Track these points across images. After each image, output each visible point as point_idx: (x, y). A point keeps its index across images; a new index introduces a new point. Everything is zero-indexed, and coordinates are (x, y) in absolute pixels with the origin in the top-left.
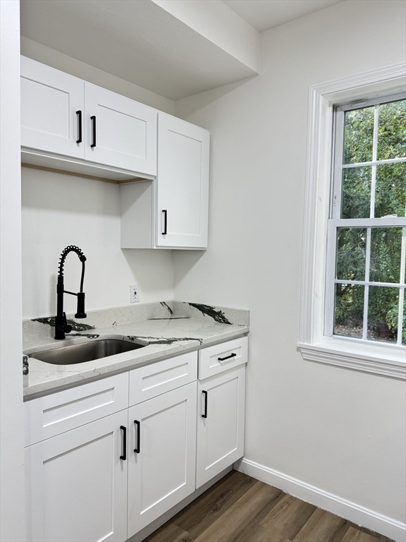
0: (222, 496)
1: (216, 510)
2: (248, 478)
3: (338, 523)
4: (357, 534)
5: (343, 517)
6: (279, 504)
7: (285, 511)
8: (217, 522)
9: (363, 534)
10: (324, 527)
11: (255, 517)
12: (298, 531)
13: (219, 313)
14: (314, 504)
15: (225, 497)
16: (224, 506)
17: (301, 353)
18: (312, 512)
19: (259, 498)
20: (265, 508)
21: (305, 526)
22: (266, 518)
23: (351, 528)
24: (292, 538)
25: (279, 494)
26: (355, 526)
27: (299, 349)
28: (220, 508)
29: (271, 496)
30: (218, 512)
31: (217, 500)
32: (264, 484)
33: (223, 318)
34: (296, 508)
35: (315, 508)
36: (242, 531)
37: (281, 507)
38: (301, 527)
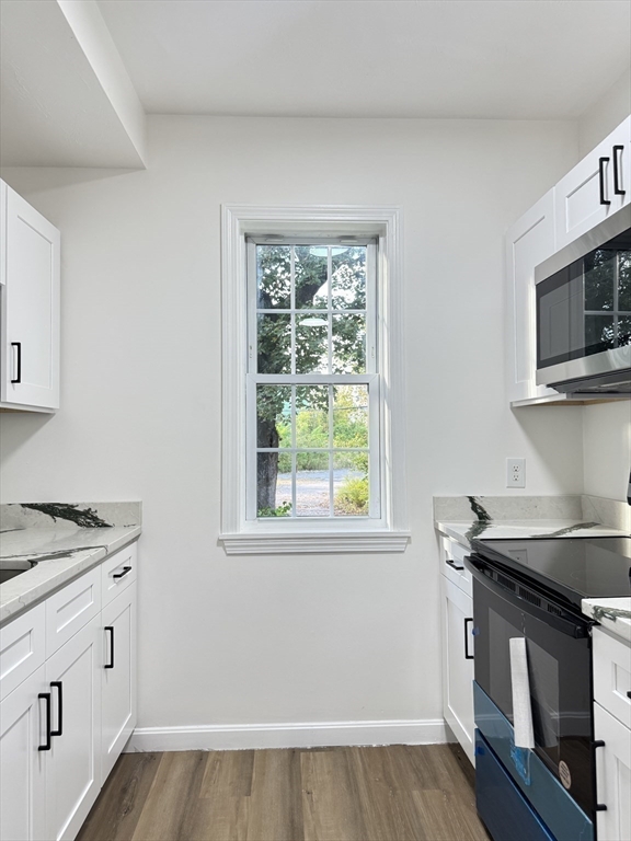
0: (124, 791)
1: (128, 811)
2: (146, 755)
3: (286, 755)
4: (312, 757)
5: (288, 747)
6: (208, 765)
7: (220, 770)
8: (141, 822)
9: (317, 753)
10: (274, 765)
11: (189, 794)
12: (250, 784)
13: (87, 513)
14: (249, 748)
15: (130, 790)
16: (137, 801)
17: (224, 548)
18: (253, 757)
19: (178, 772)
20: (193, 778)
21: (254, 775)
22: (203, 787)
23: (302, 754)
24: (249, 793)
25: (201, 757)
26: (305, 750)
27: (221, 542)
28: (133, 806)
29: (192, 762)
30: (134, 812)
31: (121, 800)
32: (173, 754)
33: (95, 519)
34: (231, 762)
35: (252, 752)
36: (183, 816)
37: (214, 768)
38: (251, 778)
